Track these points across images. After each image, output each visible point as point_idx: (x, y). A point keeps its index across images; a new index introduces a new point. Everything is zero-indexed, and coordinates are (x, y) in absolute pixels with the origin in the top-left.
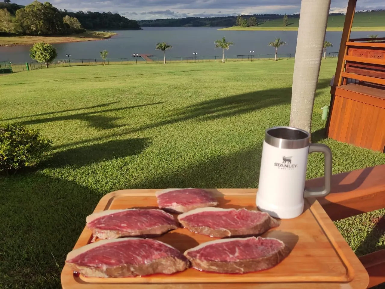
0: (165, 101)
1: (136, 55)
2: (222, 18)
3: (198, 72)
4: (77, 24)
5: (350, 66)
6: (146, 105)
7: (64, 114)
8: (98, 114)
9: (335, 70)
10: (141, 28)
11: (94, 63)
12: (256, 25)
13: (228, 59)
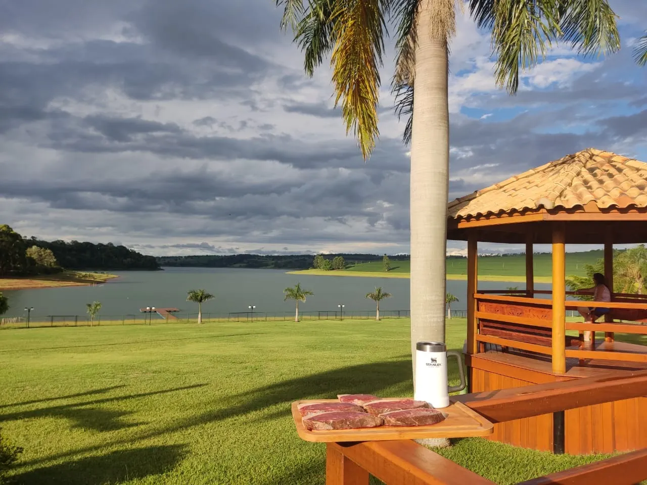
0: (205, 382)
1: (151, 309)
2: (292, 256)
3: (258, 336)
4: (50, 259)
5: (485, 326)
6: (174, 390)
7: (23, 408)
8: (88, 406)
9: (465, 335)
10: (161, 268)
11: (73, 323)
12: (344, 268)
13: (304, 317)
